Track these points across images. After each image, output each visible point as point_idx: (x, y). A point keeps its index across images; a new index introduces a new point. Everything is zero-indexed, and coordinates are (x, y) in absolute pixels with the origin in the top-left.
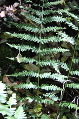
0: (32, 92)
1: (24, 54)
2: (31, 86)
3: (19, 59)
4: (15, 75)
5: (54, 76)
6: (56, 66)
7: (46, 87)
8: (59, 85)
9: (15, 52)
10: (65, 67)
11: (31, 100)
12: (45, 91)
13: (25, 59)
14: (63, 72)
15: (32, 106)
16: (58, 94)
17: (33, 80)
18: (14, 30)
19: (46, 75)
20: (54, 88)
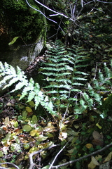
0: (55, 95)
1: (50, 77)
2: (54, 92)
3: (48, 80)
4: (47, 87)
5: (65, 86)
6: (65, 81)
7: (61, 92)
8: (68, 90)
9: (45, 76)
10: (70, 82)
11: (55, 98)
12: (61, 94)
13: (51, 79)
14: (69, 84)
15: (55, 101)
16: (67, 94)
17: (55, 89)
18: (44, 66)
19: (61, 86)
20: (65, 92)
